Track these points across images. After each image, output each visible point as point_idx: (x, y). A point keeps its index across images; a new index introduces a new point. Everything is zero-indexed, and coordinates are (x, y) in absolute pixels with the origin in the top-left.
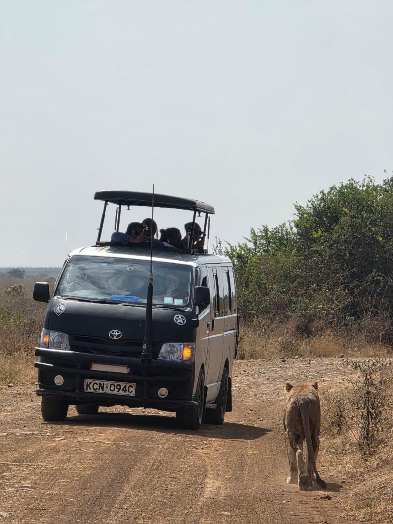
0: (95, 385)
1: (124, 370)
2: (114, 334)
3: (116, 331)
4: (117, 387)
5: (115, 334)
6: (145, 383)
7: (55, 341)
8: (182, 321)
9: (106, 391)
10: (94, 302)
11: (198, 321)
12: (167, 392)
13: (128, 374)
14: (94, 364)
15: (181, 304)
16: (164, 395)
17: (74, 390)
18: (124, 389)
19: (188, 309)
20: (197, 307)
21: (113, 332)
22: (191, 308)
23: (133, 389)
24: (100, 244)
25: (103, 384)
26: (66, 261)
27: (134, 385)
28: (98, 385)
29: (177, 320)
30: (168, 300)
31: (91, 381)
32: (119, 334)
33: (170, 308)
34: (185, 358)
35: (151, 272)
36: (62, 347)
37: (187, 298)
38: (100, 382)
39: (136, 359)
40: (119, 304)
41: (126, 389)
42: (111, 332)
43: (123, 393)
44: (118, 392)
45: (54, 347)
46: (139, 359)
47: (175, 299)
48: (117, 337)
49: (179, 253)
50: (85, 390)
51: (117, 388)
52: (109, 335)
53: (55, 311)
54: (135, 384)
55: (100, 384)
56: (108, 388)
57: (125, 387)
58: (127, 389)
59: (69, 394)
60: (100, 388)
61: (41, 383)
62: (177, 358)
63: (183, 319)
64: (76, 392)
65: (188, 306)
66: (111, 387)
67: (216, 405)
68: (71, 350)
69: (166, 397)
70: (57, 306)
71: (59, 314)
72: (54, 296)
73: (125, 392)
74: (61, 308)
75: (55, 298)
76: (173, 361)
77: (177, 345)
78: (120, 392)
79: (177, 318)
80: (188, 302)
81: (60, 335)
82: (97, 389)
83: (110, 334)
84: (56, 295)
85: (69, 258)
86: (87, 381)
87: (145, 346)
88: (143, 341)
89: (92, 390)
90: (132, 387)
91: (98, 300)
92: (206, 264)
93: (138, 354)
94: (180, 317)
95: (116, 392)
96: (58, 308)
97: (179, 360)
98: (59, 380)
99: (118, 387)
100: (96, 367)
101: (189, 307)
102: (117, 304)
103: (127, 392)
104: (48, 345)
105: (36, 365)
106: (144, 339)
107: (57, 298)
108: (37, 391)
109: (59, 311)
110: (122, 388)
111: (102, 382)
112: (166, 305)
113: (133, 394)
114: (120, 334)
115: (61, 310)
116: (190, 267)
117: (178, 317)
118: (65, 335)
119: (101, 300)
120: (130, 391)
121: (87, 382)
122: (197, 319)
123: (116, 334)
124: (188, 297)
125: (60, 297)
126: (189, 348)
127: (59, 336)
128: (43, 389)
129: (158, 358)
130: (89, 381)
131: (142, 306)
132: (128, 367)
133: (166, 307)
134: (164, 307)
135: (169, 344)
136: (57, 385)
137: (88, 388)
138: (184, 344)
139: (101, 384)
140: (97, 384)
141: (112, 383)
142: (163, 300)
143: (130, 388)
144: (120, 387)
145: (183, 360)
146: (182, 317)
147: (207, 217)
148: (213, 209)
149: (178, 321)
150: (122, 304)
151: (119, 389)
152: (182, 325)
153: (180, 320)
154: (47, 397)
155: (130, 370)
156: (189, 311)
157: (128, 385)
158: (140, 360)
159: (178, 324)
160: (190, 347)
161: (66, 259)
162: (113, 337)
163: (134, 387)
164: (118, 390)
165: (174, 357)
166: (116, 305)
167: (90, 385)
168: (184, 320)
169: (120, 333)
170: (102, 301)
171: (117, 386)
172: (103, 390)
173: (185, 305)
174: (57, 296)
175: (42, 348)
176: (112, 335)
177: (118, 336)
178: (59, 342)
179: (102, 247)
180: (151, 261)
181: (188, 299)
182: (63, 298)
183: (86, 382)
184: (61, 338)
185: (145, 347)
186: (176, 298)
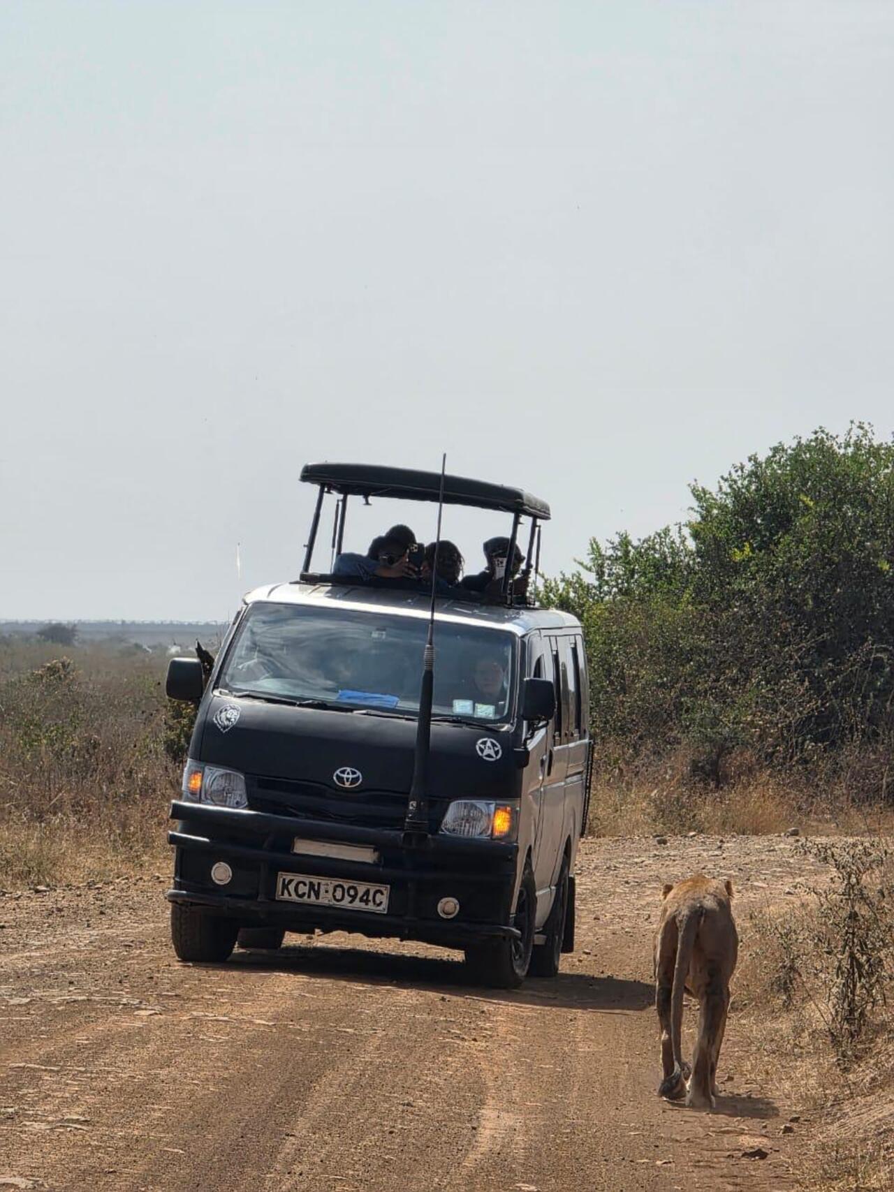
0: (301, 885)
1: (365, 855)
2: (345, 776)
3: (349, 769)
4: (348, 892)
5: (347, 775)
6: (409, 885)
7: (215, 787)
8: (492, 752)
9: (326, 899)
10: (301, 705)
11: (527, 753)
12: (458, 907)
13: (375, 865)
14: (302, 841)
15: (491, 716)
16: (450, 914)
17: (252, 897)
18: (365, 898)
19: (506, 727)
20: (525, 723)
21: (343, 772)
22: (512, 724)
23: (383, 899)
24: (308, 579)
25: (319, 884)
26: (239, 613)
27: (386, 889)
28: (308, 887)
29: (482, 750)
30: (462, 707)
31: (292, 878)
32: (355, 776)
33: (468, 724)
34: (497, 834)
35: (431, 644)
36: (228, 799)
37: (502, 703)
38: (312, 880)
39: (393, 833)
40: (355, 712)
41: (367, 897)
42: (338, 772)
43: (363, 905)
44: (351, 902)
45: (213, 800)
46: (398, 832)
47: (476, 705)
48: (351, 784)
49: (482, 604)
50: (279, 897)
51: (349, 895)
52: (335, 778)
53: (216, 722)
54: (389, 886)
55: (312, 884)
56: (328, 893)
57: (367, 892)
58: (371, 898)
59: (242, 904)
60: (312, 893)
61: (181, 877)
62: (481, 834)
63: (496, 749)
64: (259, 900)
65: (505, 720)
66: (335, 891)
67: (545, 937)
68: (250, 809)
69: (454, 918)
70: (221, 712)
71: (225, 728)
72: (214, 688)
73: (367, 904)
74: (229, 716)
75: (216, 693)
76: (475, 840)
77: (480, 804)
78: (354, 903)
79: (482, 746)
80: (506, 712)
81: (227, 774)
82: (304, 894)
83: (337, 776)
84: (218, 688)
85: (245, 606)
86: (284, 877)
87: (415, 805)
88: (408, 793)
89: (294, 897)
90: (382, 894)
91: (310, 701)
92: (539, 629)
93: (397, 822)
94: (489, 744)
95: (345, 903)
96: (223, 715)
97: (484, 837)
98: (221, 873)
99: (352, 892)
100: (303, 847)
101: (508, 722)
102: (351, 711)
103: (371, 904)
104: (198, 796)
105: (173, 839)
106: (413, 789)
107: (221, 693)
108: (172, 895)
109: (226, 723)
110: (360, 895)
111: (315, 880)
112: (457, 716)
113: (383, 909)
114: (358, 778)
115: (228, 719)
116: (510, 636)
117: (484, 743)
118: (238, 774)
119: (316, 702)
120: (378, 902)
121: (284, 880)
122: (526, 748)
123: (351, 776)
124: (504, 699)
125: (227, 691)
126: (506, 811)
127: (224, 777)
128: (184, 892)
129: (440, 832)
130: (288, 877)
131: (406, 717)
132: (375, 850)
133: (459, 720)
134: (453, 721)
135: (463, 801)
136: (215, 883)
137: (286, 892)
138: (498, 802)
139: (314, 885)
140: (305, 884)
141: (337, 883)
142: (451, 706)
143: (378, 895)
144: (356, 894)
145: (494, 837)
146: (494, 745)
147: (534, 525)
148: (548, 509)
149: (486, 752)
150: (364, 712)
151: (354, 898)
152: (492, 762)
153: (488, 749)
154: (193, 908)
155: (379, 858)
156: (507, 732)
157: (373, 888)
158: (402, 835)
159: (485, 758)
160: (508, 809)
161: (239, 610)
162: (344, 784)
163: (385, 892)
164: (350, 899)
165: (475, 832)
166: (349, 714)
167: (290, 887)
168: (498, 751)
169: (359, 773)
170: (319, 704)
171: (350, 888)
172: (317, 897)
173: (498, 717)
174: (220, 690)
175: (185, 801)
176: (340, 779)
177: (354, 780)
178: (223, 790)
179: (314, 585)
180: (432, 621)
181: (505, 704)
182: (234, 693)
183: (281, 879)
184: (228, 781)
185: (413, 805)
186: (479, 703)
